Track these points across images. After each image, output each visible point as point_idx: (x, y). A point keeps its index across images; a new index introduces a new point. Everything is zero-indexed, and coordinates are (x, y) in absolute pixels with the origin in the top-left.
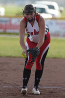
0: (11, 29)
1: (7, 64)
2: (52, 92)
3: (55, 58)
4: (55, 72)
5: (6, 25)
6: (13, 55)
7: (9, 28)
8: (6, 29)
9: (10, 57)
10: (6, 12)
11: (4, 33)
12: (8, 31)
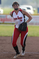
0: (7, 21)
5: (4, 19)
6: (8, 35)
7: (5, 21)
8: (4, 21)
9: (7, 36)
10: (4, 12)
11: (3, 23)
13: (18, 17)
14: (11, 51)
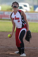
0: (4, 17)
5: (2, 15)
8: (2, 17)
14: (8, 46)
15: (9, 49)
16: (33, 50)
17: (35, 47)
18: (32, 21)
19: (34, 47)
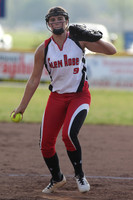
0: (24, 72)
1: (17, 134)
2: (97, 185)
3: (102, 125)
4: (102, 149)
5: (14, 66)
7: (19, 72)
8: (14, 72)
11: (12, 80)
12: (18, 76)
13: (65, 56)
14: (36, 170)
15: (40, 182)
16: (121, 184)
17: (128, 176)
18: (118, 85)
19: (124, 176)
